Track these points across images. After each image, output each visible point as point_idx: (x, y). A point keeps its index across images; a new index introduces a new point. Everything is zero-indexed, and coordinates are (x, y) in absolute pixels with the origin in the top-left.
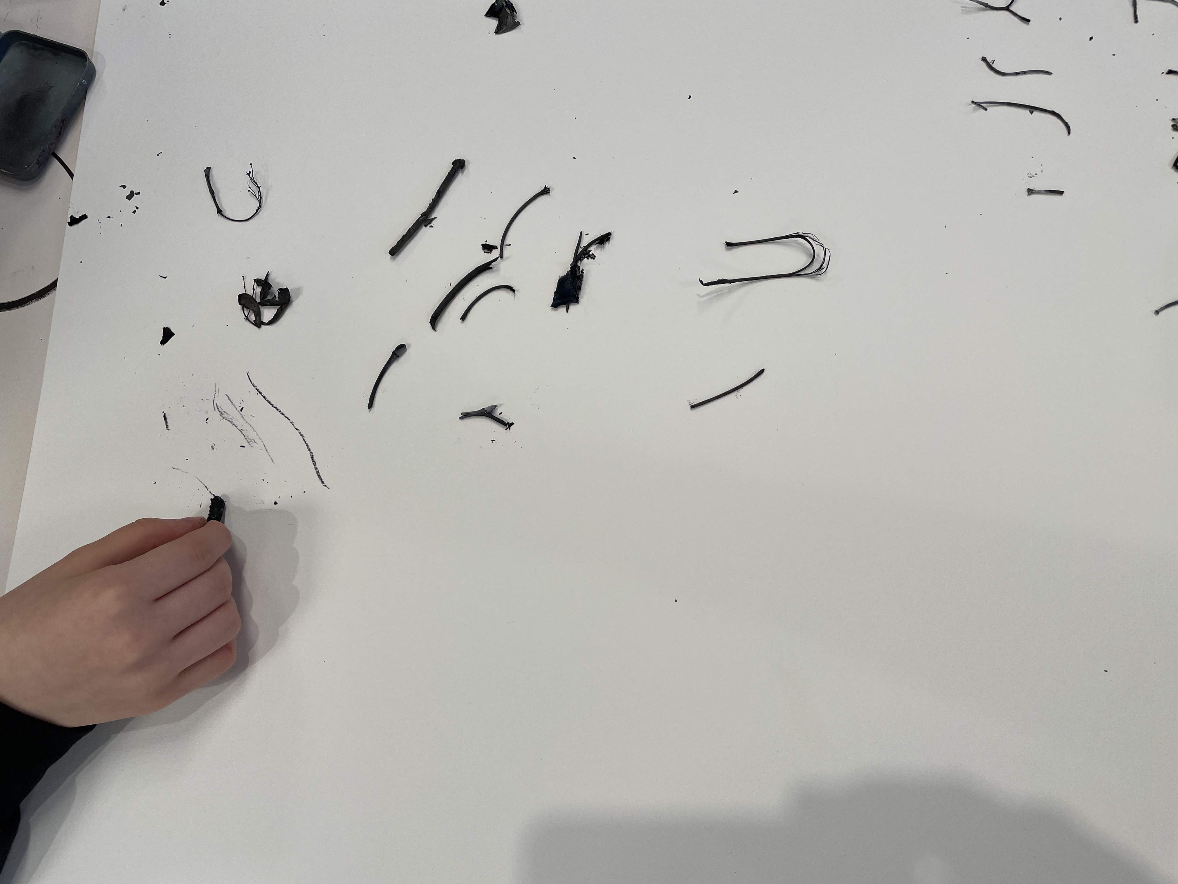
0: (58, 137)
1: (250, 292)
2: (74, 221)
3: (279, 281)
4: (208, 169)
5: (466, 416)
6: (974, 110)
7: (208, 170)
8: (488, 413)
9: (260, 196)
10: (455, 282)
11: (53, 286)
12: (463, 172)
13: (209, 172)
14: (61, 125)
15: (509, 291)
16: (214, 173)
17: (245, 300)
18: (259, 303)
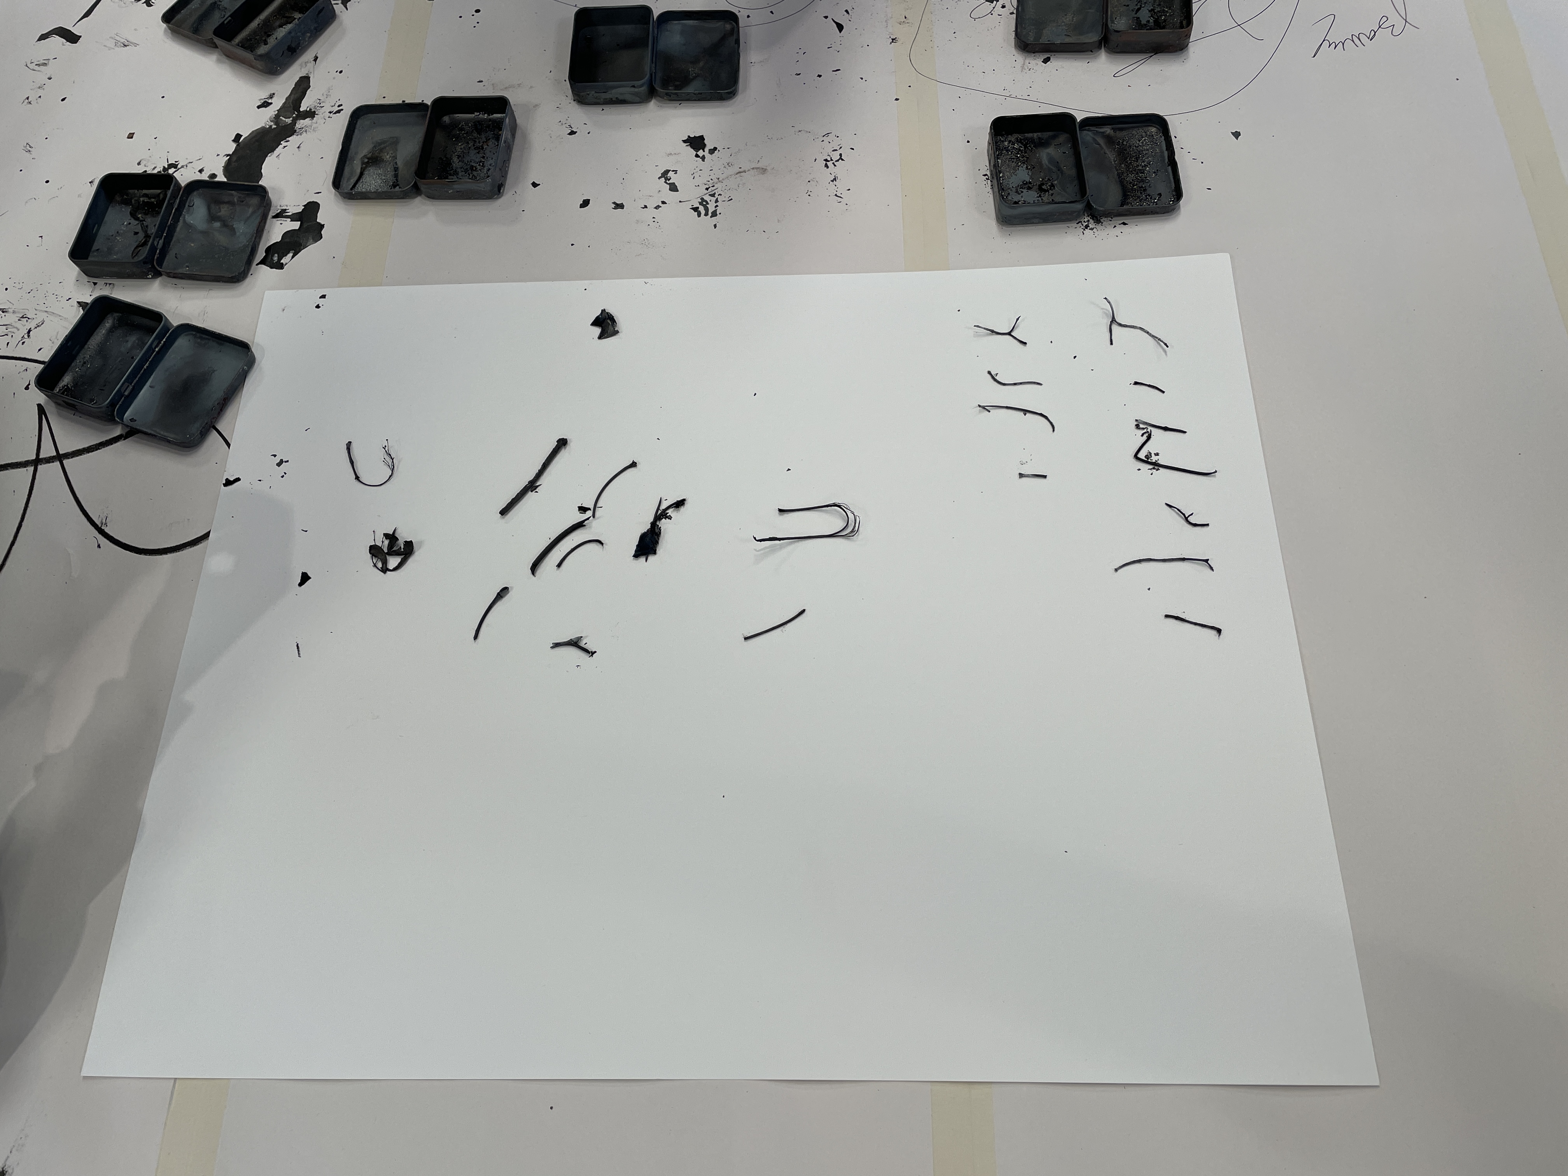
0: (219, 412)
1: (379, 544)
2: (228, 483)
3: (403, 536)
4: (350, 442)
5: (557, 645)
6: (980, 412)
7: (349, 444)
8: (575, 643)
9: (393, 465)
10: (554, 537)
11: (206, 536)
12: (565, 448)
13: (350, 445)
14: (223, 402)
15: (598, 543)
16: (354, 447)
17: (375, 551)
18: (387, 553)
